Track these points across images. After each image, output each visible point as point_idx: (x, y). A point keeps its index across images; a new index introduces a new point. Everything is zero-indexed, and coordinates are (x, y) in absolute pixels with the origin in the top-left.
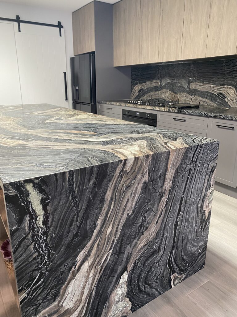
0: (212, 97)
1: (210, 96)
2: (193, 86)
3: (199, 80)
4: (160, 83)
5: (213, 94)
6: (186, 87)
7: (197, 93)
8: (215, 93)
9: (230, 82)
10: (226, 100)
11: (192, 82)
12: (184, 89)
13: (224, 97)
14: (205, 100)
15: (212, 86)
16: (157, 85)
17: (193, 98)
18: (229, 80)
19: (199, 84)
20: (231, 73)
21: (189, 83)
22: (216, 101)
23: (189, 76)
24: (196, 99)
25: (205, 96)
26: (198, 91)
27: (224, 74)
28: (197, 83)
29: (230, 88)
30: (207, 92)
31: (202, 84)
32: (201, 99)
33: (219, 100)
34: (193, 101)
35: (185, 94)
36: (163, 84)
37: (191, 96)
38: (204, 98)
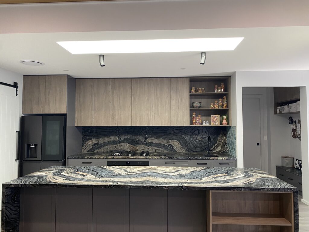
0: (164, 147)
1: (163, 146)
2: (149, 140)
3: (153, 137)
4: (118, 139)
5: (164, 145)
6: (143, 141)
7: (153, 144)
8: (166, 145)
9: (175, 138)
10: (174, 148)
11: (148, 138)
12: (142, 143)
13: (173, 147)
14: (159, 149)
15: (163, 140)
16: (115, 139)
17: (150, 148)
18: (174, 137)
19: (154, 139)
20: (175, 133)
21: (146, 139)
22: (167, 149)
23: (145, 134)
24: (152, 149)
25: (159, 146)
26: (153, 143)
27: (171, 134)
28: (152, 138)
29: (175, 141)
30: (160, 144)
31: (156, 139)
32: (156, 148)
33: (169, 149)
34: (150, 150)
35: (143, 145)
36: (122, 139)
37: (148, 146)
38: (159, 147)
